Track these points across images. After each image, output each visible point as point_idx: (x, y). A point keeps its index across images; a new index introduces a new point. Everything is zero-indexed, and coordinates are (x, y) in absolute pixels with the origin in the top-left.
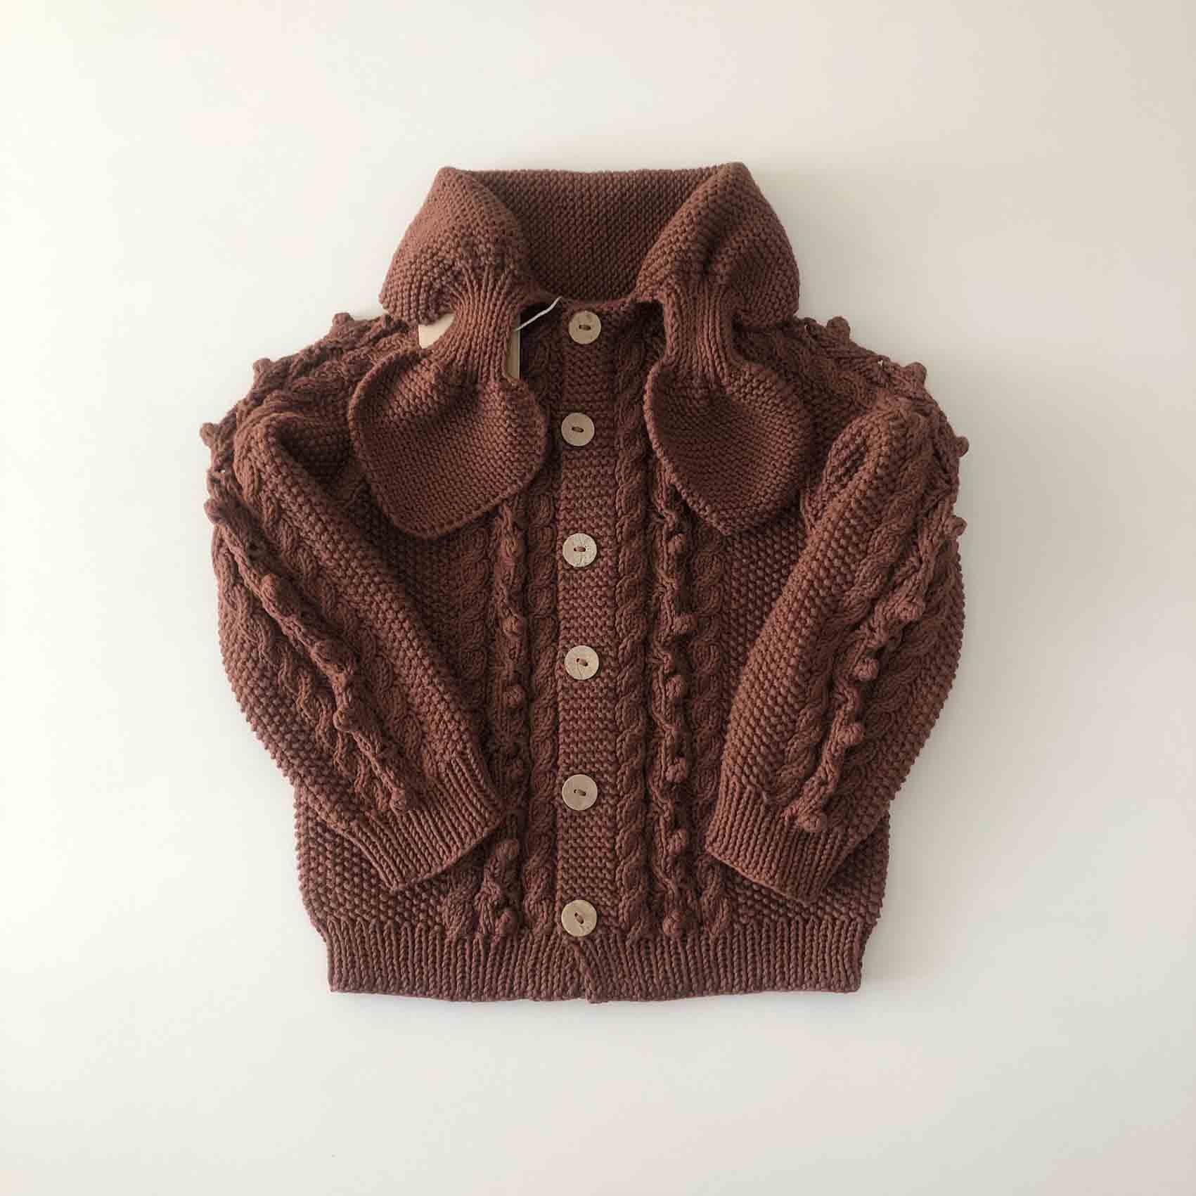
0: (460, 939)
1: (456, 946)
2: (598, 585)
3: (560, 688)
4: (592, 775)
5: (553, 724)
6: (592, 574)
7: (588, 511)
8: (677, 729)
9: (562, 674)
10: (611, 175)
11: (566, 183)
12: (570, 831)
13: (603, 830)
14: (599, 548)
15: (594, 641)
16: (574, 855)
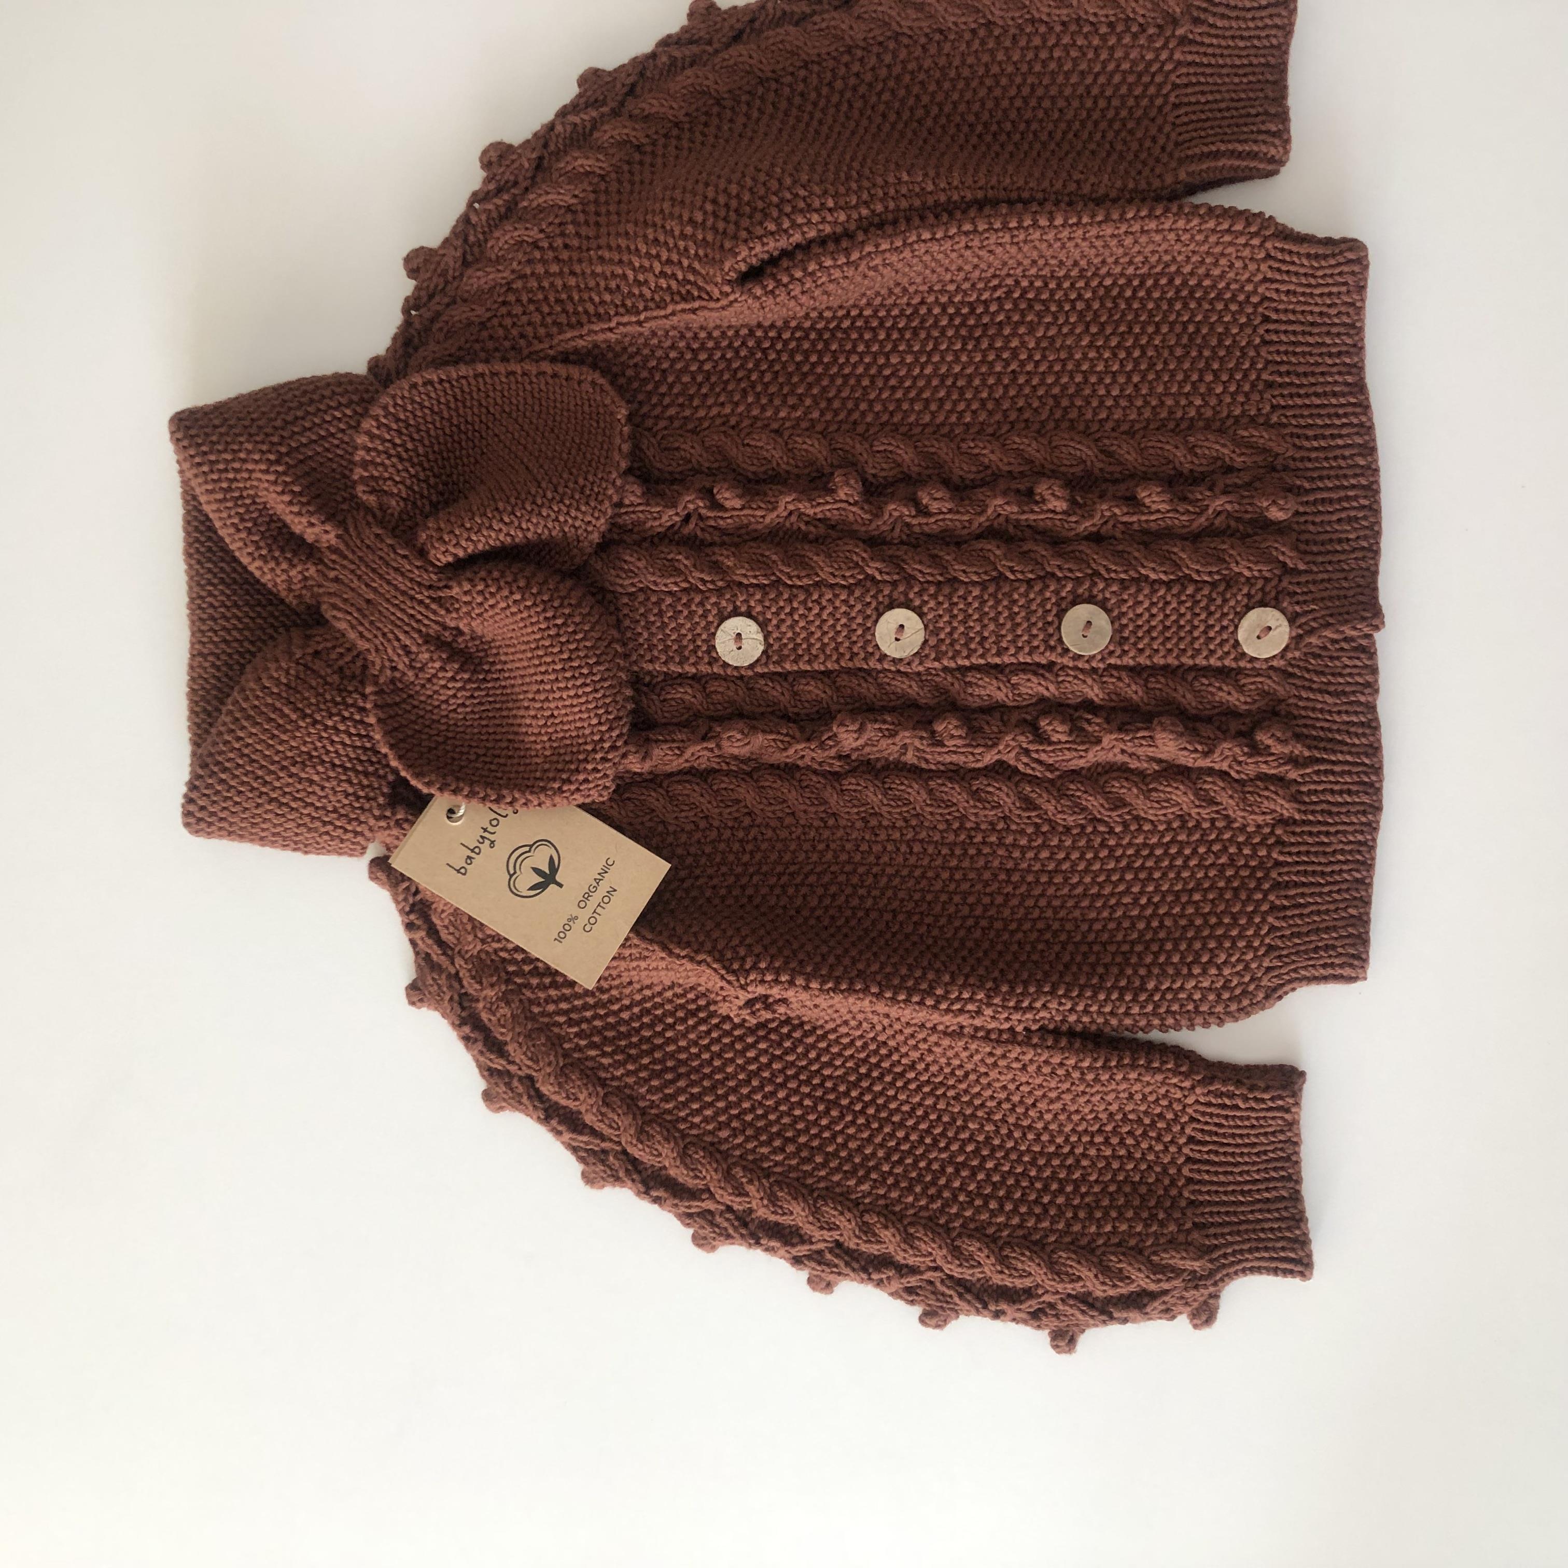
0: (1295, 798)
1: (1305, 803)
2: (791, 614)
3: (936, 664)
4: (1061, 614)
5: (988, 673)
6: (774, 622)
7: (684, 631)
8: (995, 497)
9: (917, 662)
10: (192, 600)
11: (207, 664)
12: (1141, 646)
13: (1141, 598)
14: (736, 613)
15: (869, 617)
16: (1174, 641)
